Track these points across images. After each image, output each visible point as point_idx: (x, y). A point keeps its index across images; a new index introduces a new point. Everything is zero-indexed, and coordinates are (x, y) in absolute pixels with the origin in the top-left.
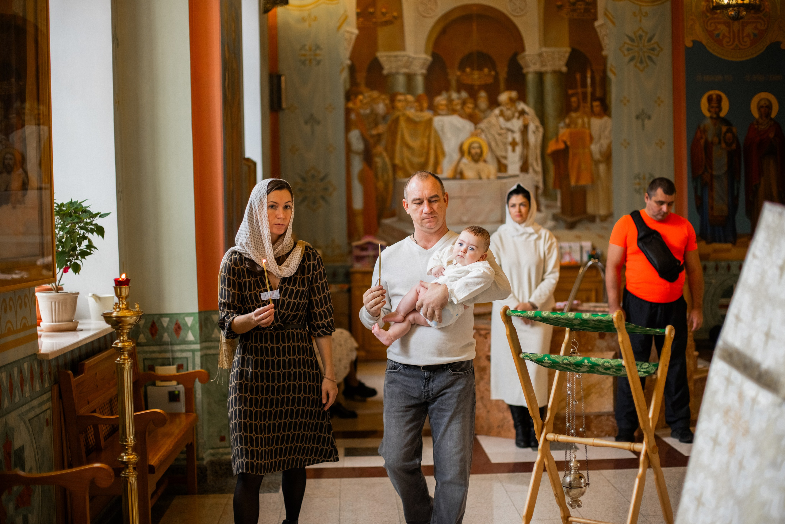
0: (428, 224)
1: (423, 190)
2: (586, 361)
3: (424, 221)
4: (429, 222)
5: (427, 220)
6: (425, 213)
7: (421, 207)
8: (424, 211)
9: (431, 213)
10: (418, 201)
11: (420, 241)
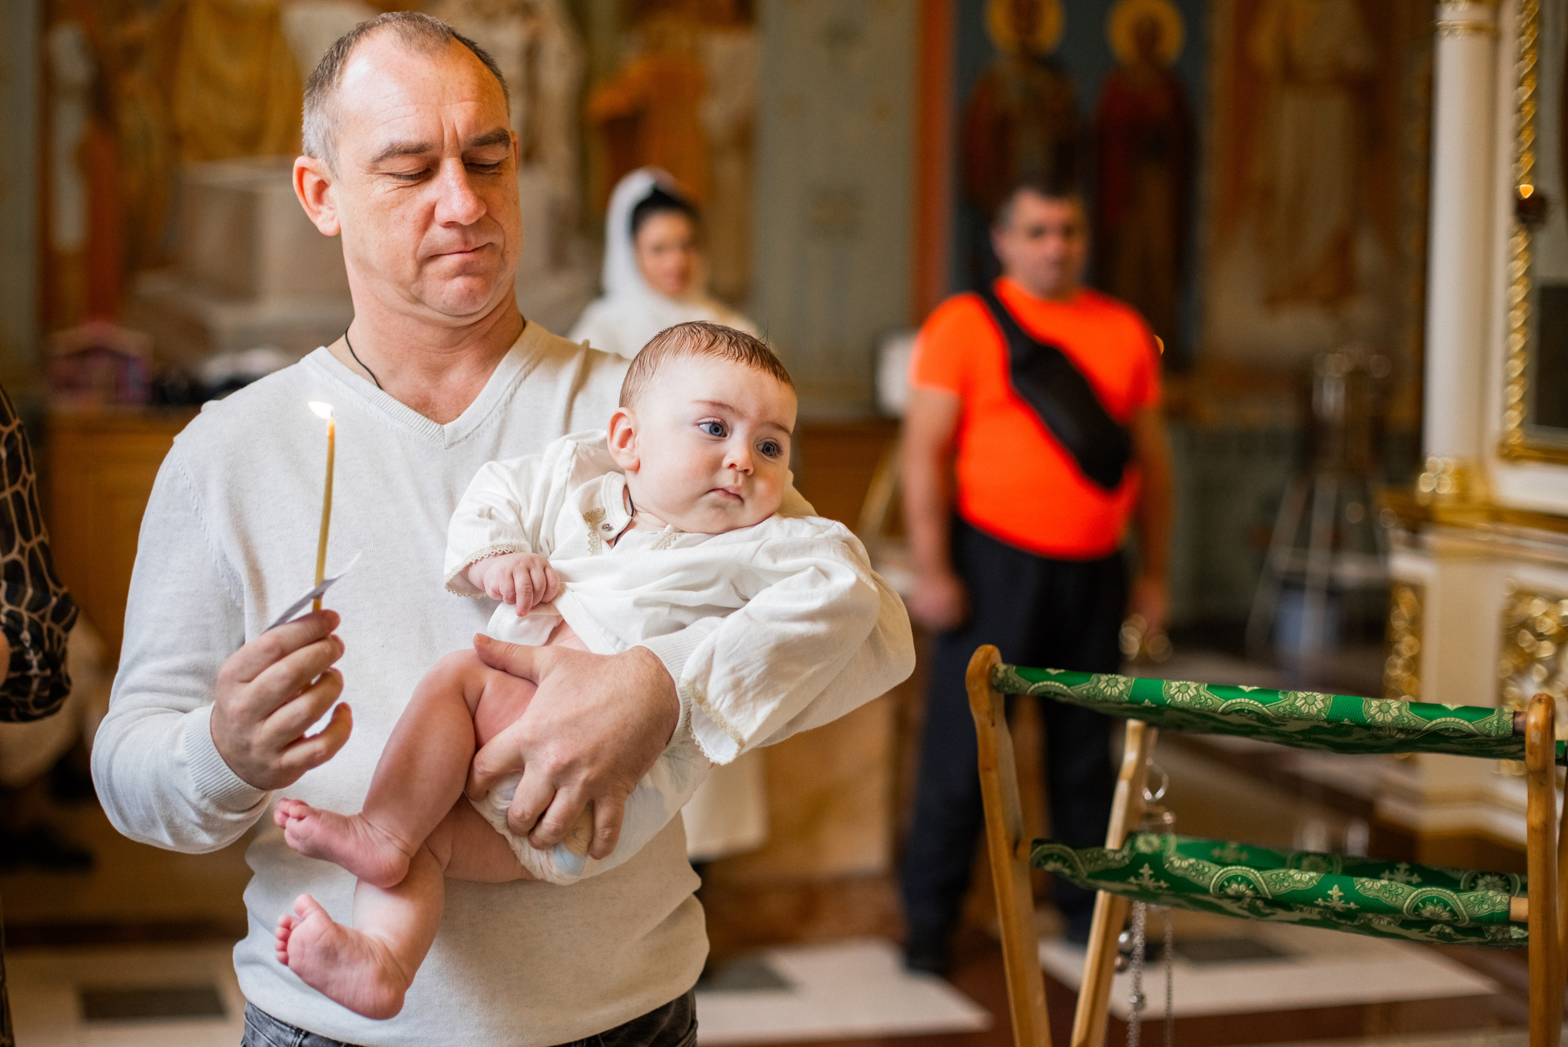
0: (459, 283)
1: (440, 104)
2: (1335, 891)
3: (432, 268)
4: (463, 271)
5: (450, 262)
6: (450, 225)
7: (430, 192)
8: (442, 214)
9: (478, 225)
10: (406, 165)
11: (393, 373)
